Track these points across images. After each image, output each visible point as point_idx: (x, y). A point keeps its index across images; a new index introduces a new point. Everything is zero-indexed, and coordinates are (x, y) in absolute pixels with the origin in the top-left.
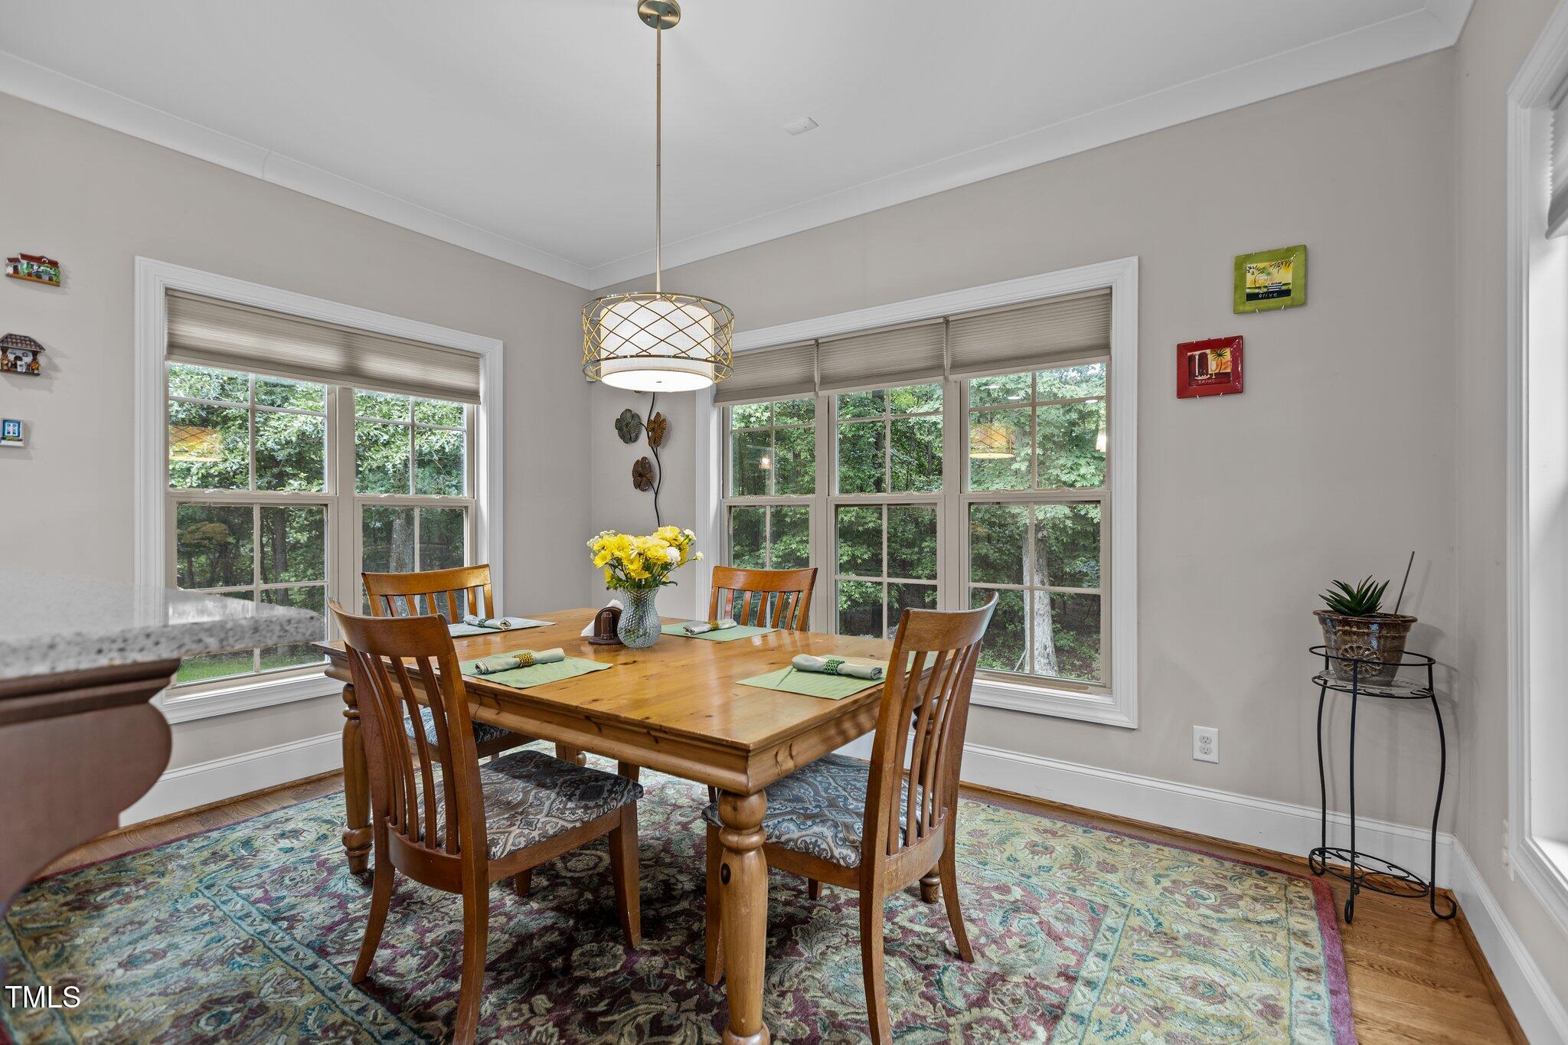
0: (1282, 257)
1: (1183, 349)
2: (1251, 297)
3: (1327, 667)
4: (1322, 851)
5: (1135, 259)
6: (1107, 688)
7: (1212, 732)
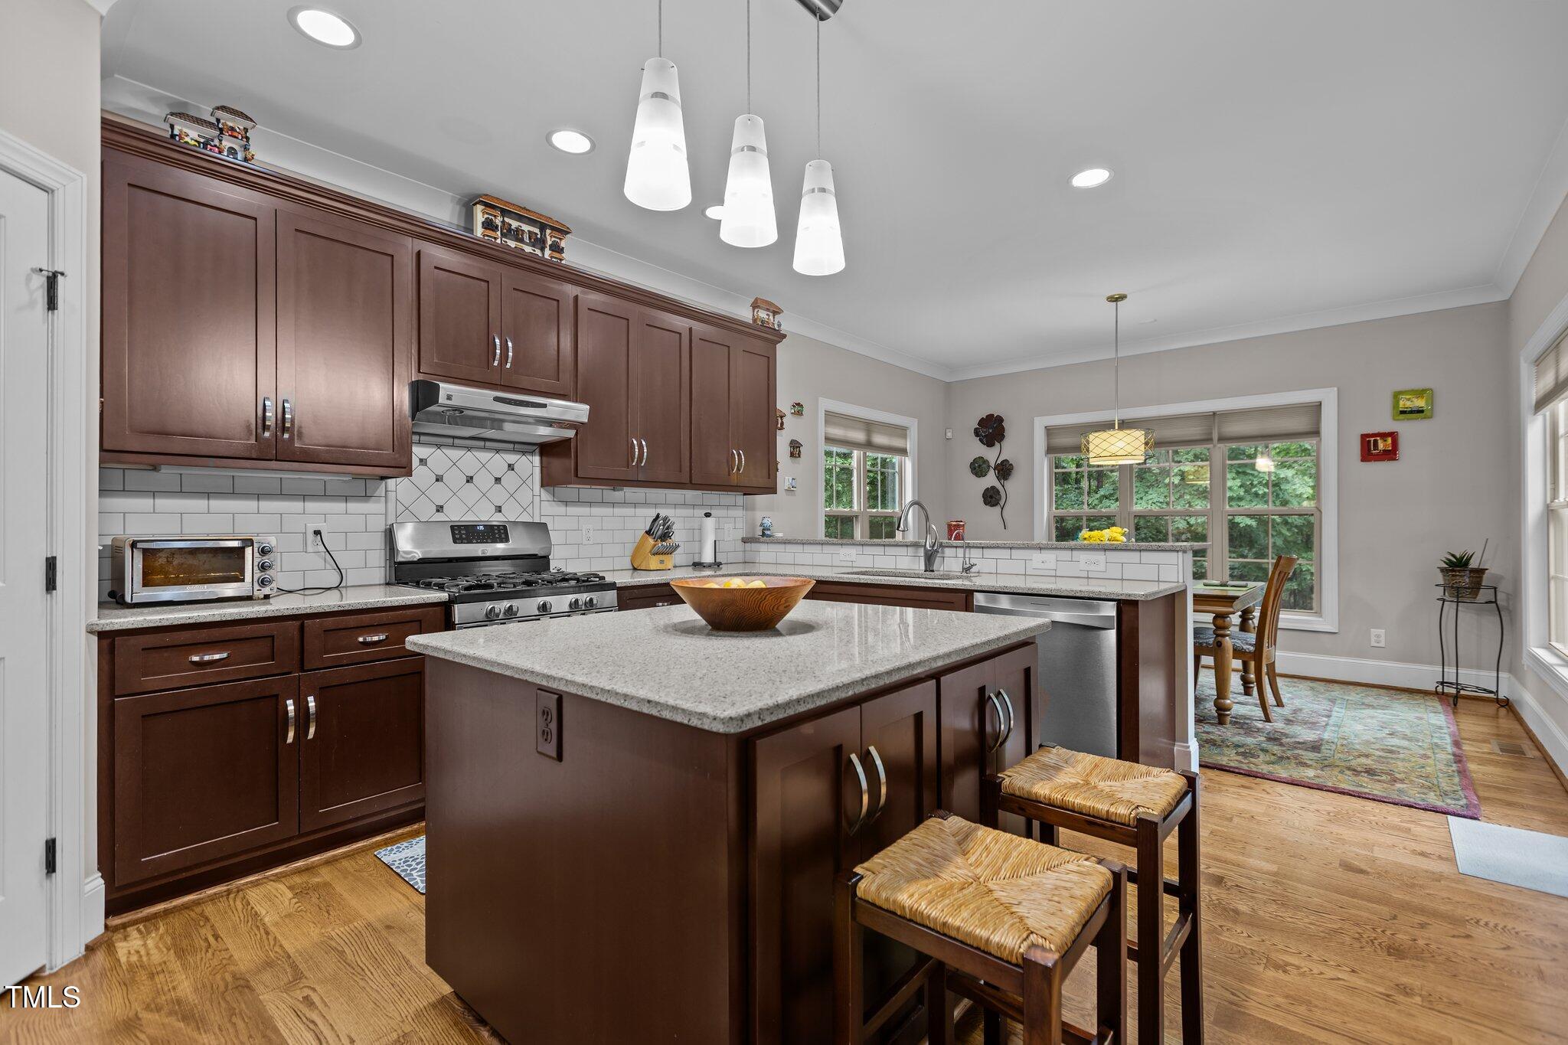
0: (1420, 393)
1: (1364, 437)
2: (1403, 412)
3: (1444, 594)
4: (1442, 683)
5: (1336, 389)
6: (1319, 613)
7: (1382, 632)
